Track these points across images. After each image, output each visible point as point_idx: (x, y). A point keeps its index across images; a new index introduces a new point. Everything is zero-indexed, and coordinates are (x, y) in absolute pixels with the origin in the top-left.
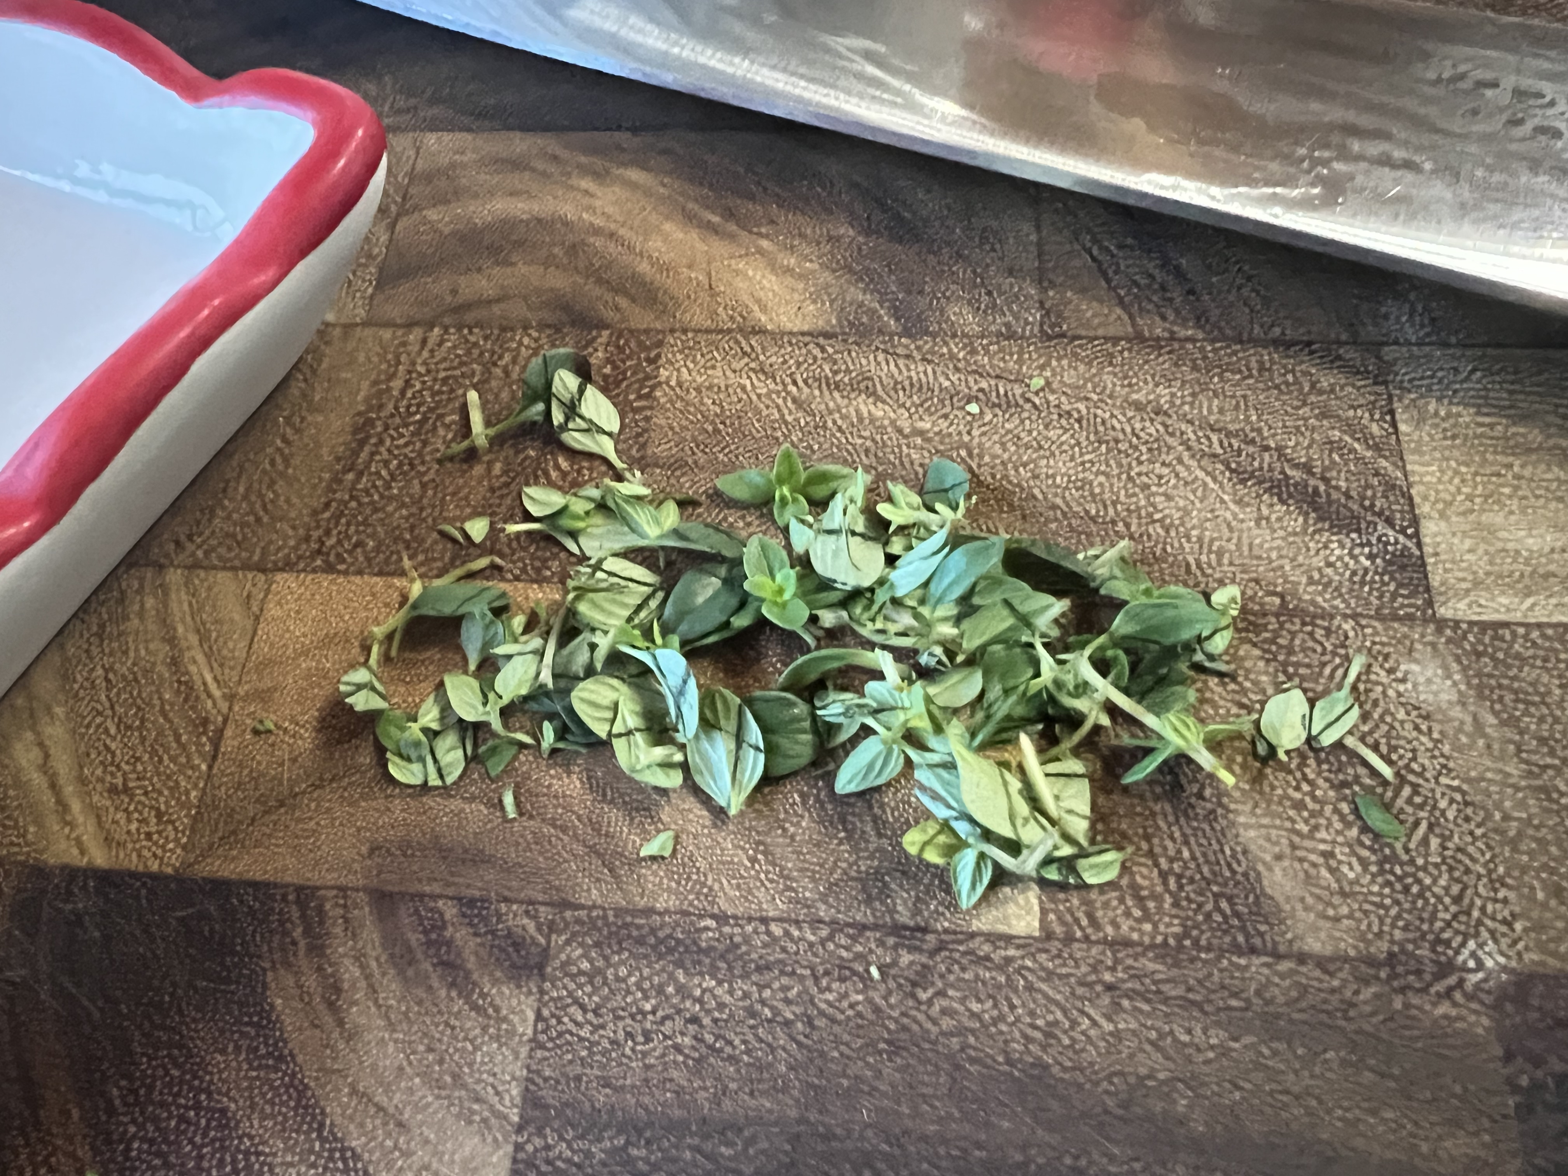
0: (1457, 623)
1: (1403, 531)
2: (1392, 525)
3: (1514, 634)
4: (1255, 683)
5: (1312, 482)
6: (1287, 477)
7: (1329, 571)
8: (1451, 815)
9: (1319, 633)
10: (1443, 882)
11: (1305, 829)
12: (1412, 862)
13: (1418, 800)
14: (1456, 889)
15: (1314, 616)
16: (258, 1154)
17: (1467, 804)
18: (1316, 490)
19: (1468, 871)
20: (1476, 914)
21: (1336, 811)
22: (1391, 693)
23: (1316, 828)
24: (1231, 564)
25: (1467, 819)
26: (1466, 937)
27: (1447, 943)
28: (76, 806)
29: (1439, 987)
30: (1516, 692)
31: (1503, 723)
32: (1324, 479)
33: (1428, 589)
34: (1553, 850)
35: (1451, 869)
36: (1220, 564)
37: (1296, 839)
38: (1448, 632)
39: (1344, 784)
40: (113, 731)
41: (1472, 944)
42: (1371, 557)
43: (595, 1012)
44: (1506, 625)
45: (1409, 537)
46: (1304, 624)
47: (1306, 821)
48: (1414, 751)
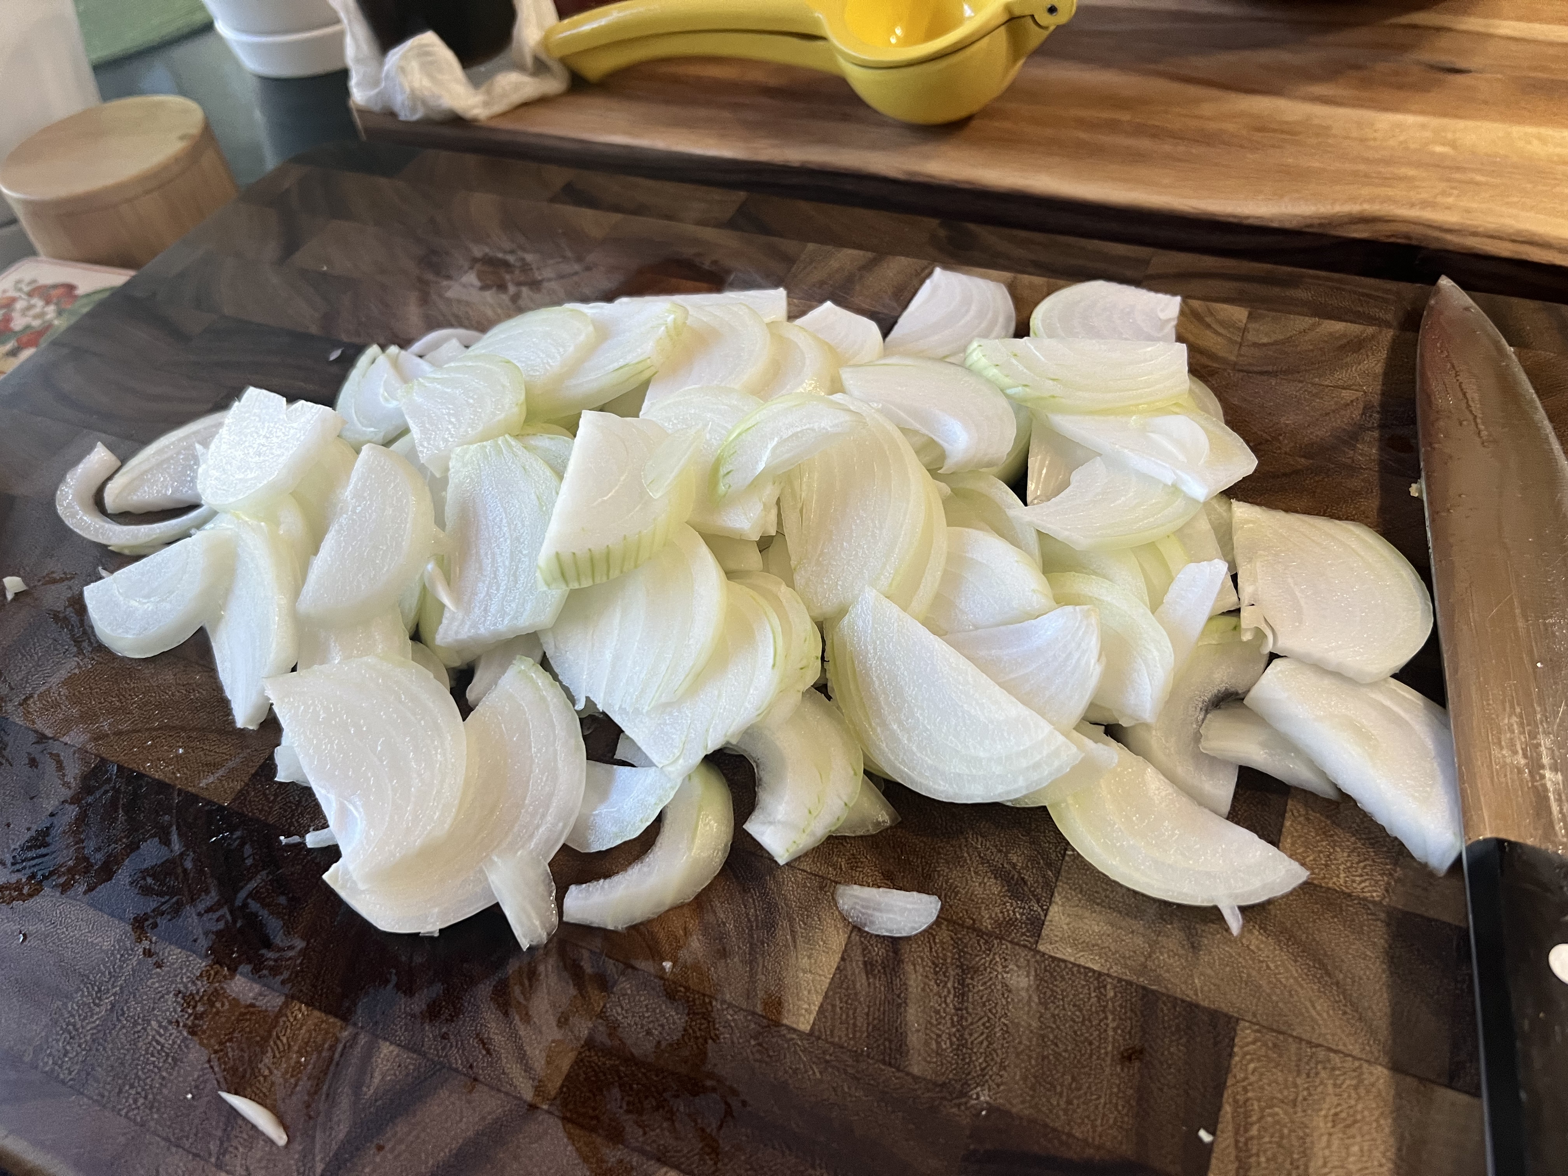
0: (1044, 954)
1: (1042, 907)
2: (1038, 903)
3: (1066, 966)
5: (1013, 873)
6: (1003, 867)
7: (1000, 915)
8: (998, 1035)
9: (982, 942)
10: (981, 1061)
11: (935, 1022)
12: (972, 1049)
13: (987, 1025)
14: (984, 1065)
15: (984, 933)
17: (1007, 1032)
18: (1013, 877)
19: (992, 1059)
20: (987, 1077)
21: (951, 1019)
22: (1000, 976)
23: (940, 1023)
25: (1004, 1039)
26: (978, 1085)
27: (969, 1085)
29: (957, 1101)
30: (1052, 990)
31: (1040, 1003)
32: (1019, 873)
33: (1039, 936)
34: (1033, 1062)
35: (986, 1056)
37: (929, 1026)
38: (1038, 957)
39: (960, 1009)
41: (979, 1089)
42: (1022, 914)
44: (1064, 961)
45: (1043, 910)
46: (978, 936)
48: (997, 1004)
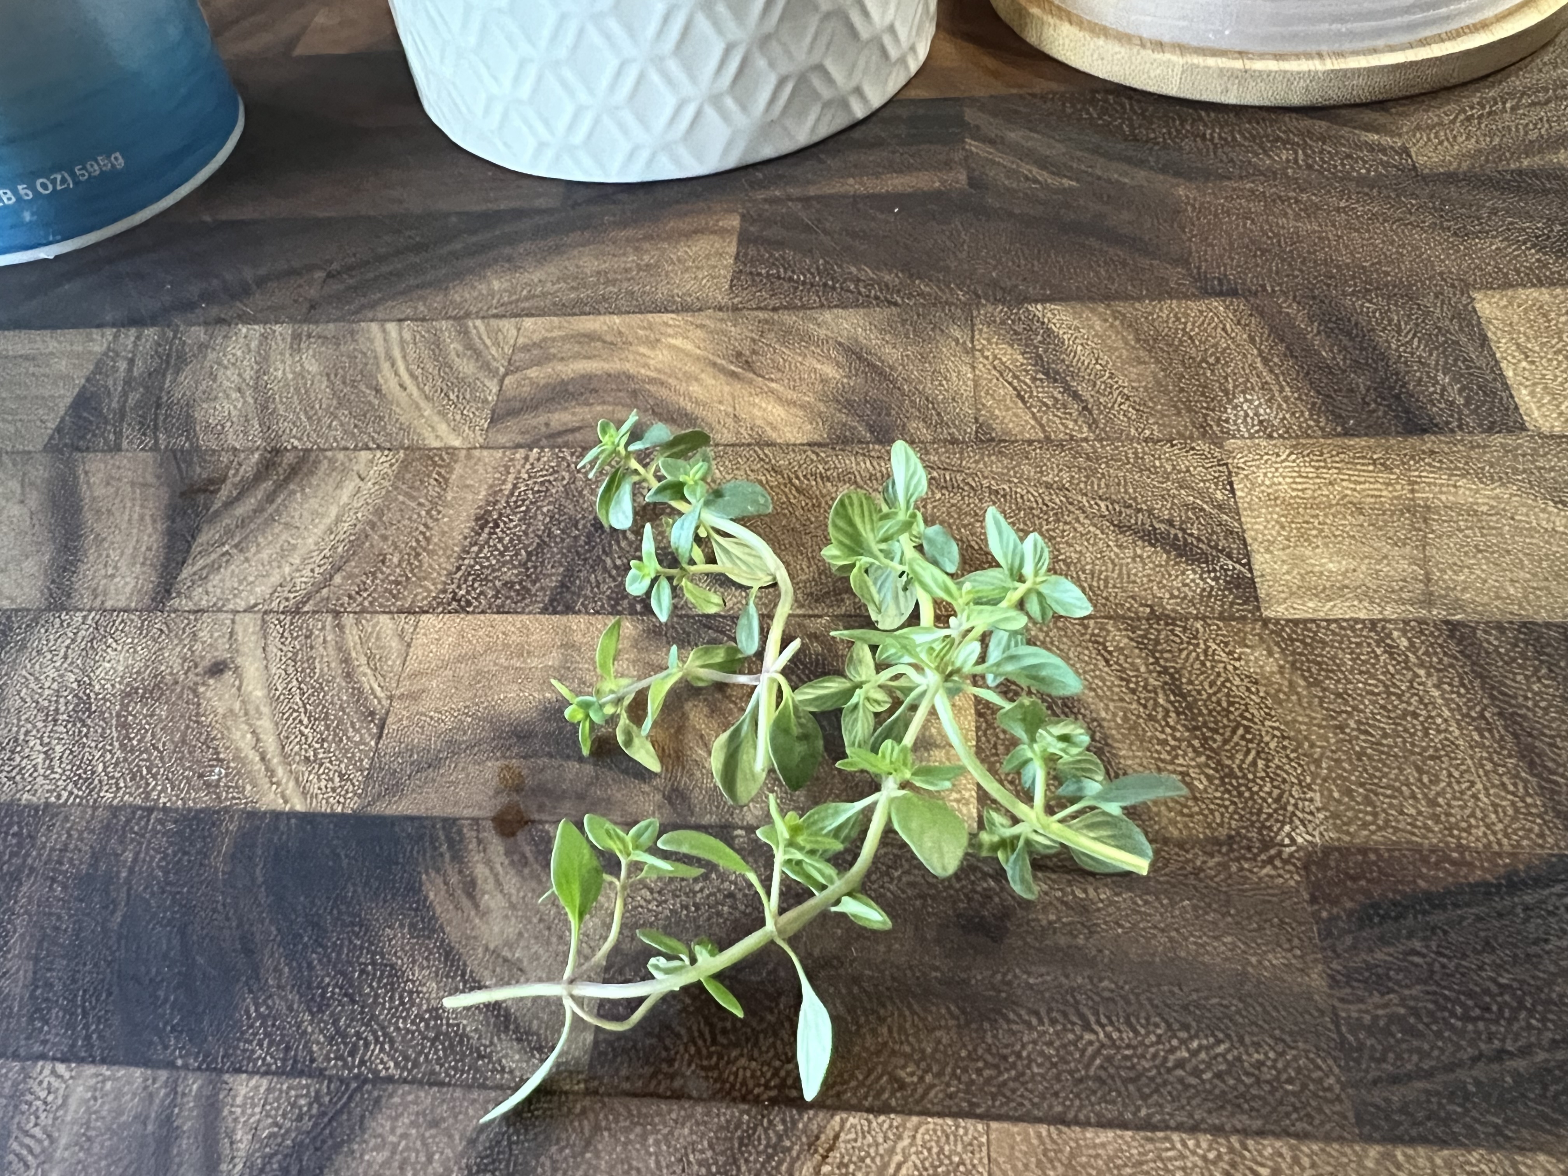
0: (1277, 622)
1: (1238, 562)
2: (1231, 558)
3: (1318, 626)
4: (1132, 664)
5: (1173, 531)
6: (1155, 529)
7: (1186, 589)
8: (1273, 745)
9: (1178, 630)
10: (1266, 789)
11: (1168, 758)
12: (1245, 776)
13: (1249, 736)
14: (1276, 792)
15: (1174, 619)
16: (418, 992)
17: (1284, 738)
18: (1176, 535)
19: (1284, 781)
20: (1290, 808)
21: (1190, 745)
22: (1230, 668)
23: (1176, 757)
24: (1114, 587)
25: (1285, 748)
26: (1283, 823)
27: (1270, 828)
28: (280, 771)
29: (1263, 857)
30: (1319, 664)
31: (1310, 685)
32: (1181, 529)
33: (1257, 598)
34: (1346, 766)
35: (1272, 780)
36: (1106, 587)
37: (1161, 765)
38: (1271, 626)
39: (1196, 728)
40: (305, 721)
41: (1287, 828)
42: (1216, 579)
43: (659, 892)
44: (1313, 621)
45: (1243, 565)
46: (1167, 624)
47: (1169, 753)
48: (1246, 705)
